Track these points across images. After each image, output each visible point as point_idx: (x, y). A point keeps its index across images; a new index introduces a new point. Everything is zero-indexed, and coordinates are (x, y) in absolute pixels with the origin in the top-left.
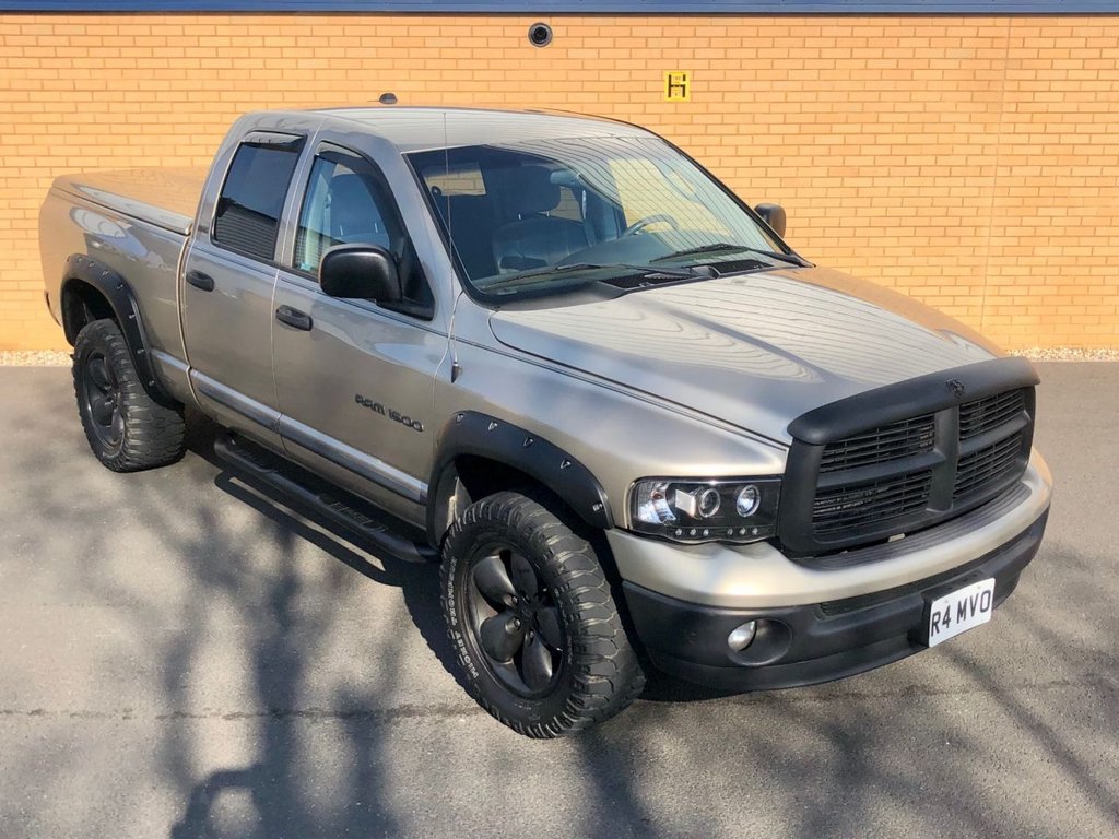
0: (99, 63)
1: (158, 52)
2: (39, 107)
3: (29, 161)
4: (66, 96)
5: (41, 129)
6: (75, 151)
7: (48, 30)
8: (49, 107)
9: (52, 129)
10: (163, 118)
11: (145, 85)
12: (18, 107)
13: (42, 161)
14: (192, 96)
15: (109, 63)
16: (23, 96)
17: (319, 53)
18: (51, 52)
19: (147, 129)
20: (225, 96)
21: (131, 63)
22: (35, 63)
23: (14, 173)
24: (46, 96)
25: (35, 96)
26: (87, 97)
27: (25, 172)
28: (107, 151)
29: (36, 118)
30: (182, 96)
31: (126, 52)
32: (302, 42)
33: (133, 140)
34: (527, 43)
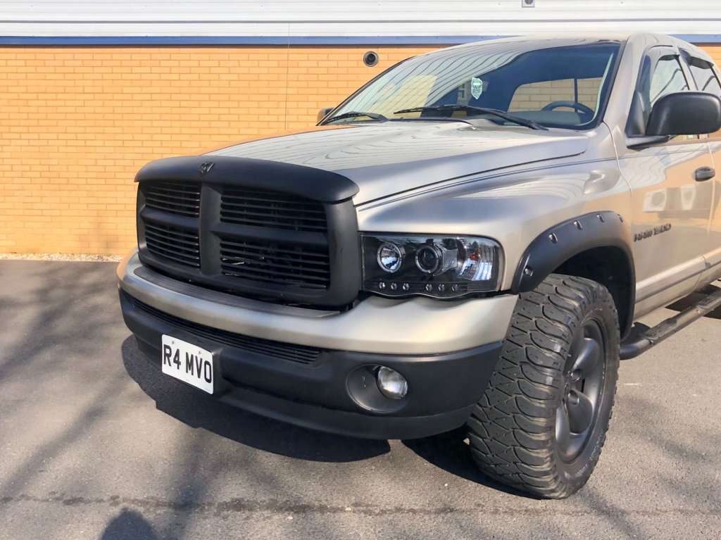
0: (99, 77)
1: (135, 70)
2: (61, 103)
3: (54, 136)
4: (78, 97)
5: (62, 116)
6: (82, 130)
7: (70, 57)
8: (68, 103)
9: (69, 116)
10: (135, 110)
11: (125, 90)
12: (50, 103)
13: (61, 136)
14: (154, 97)
15: (106, 77)
16: (53, 96)
17: (233, 70)
18: (71, 70)
19: (126, 117)
20: (174, 97)
21: (119, 76)
22: (61, 76)
23: (45, 143)
24: (67, 96)
25: (60, 96)
26: (91, 97)
27: (51, 143)
28: (101, 130)
29: (60, 110)
30: (147, 97)
31: (115, 70)
32: (222, 63)
33: (117, 123)
34: (363, 64)
